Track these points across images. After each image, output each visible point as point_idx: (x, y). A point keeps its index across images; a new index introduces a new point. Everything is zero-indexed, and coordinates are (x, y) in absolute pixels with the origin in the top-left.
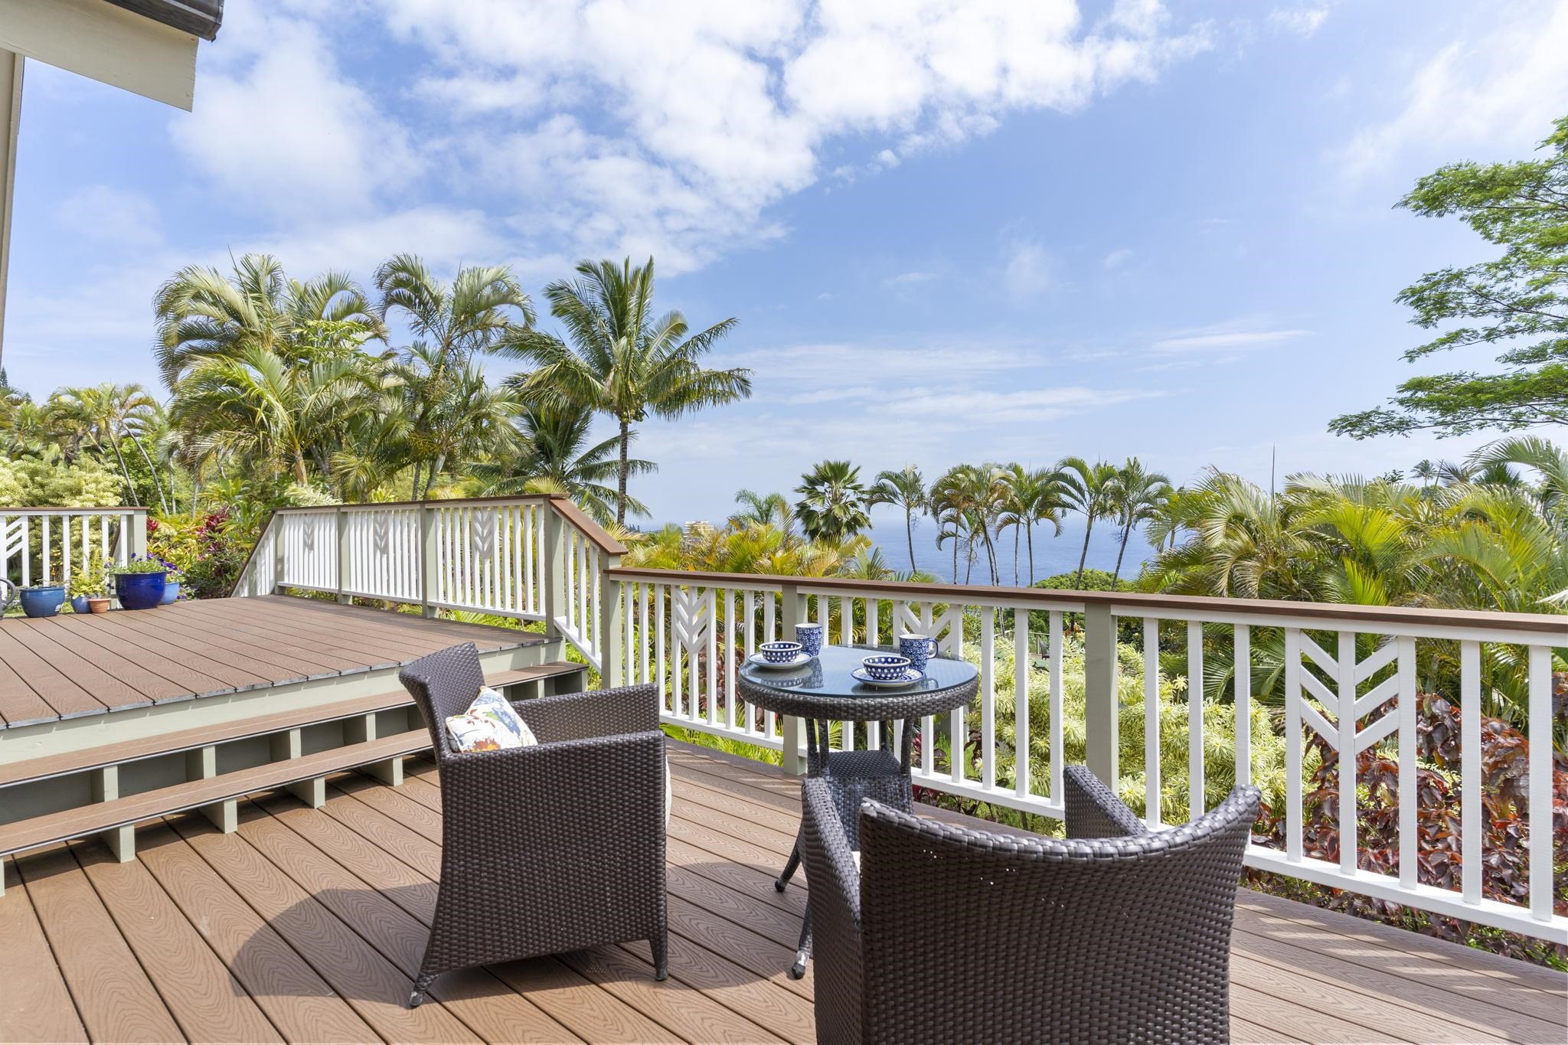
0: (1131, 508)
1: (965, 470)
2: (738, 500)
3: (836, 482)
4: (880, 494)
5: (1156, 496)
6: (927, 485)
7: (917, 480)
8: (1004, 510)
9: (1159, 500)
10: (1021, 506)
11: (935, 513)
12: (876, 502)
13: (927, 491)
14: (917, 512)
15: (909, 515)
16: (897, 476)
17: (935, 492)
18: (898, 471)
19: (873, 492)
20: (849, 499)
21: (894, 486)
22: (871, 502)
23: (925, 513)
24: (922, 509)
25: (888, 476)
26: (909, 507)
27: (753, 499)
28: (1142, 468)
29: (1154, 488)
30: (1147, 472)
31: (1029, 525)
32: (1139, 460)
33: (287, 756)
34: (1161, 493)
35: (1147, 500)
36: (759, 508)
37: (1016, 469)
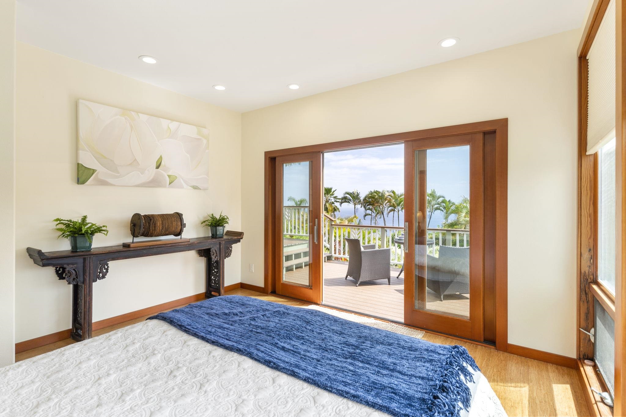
0: (433, 207)
1: (377, 192)
2: (288, 200)
3: (327, 195)
4: (345, 200)
5: (441, 203)
6: (362, 197)
7: (358, 195)
8: (390, 206)
9: (442, 204)
10: (396, 205)
11: (365, 207)
12: (343, 202)
13: (362, 199)
14: (358, 206)
15: (355, 207)
16: (351, 193)
17: (365, 199)
18: (351, 192)
19: (342, 199)
20: (332, 201)
21: (350, 197)
22: (341, 203)
23: (361, 207)
24: (360, 206)
25: (348, 193)
26: (355, 205)
27: (294, 200)
28: (436, 193)
29: (440, 200)
30: (438, 194)
31: (398, 212)
32: (435, 190)
33: (301, 257)
34: (443, 202)
35: (438, 204)
36: (296, 203)
37: (393, 192)
